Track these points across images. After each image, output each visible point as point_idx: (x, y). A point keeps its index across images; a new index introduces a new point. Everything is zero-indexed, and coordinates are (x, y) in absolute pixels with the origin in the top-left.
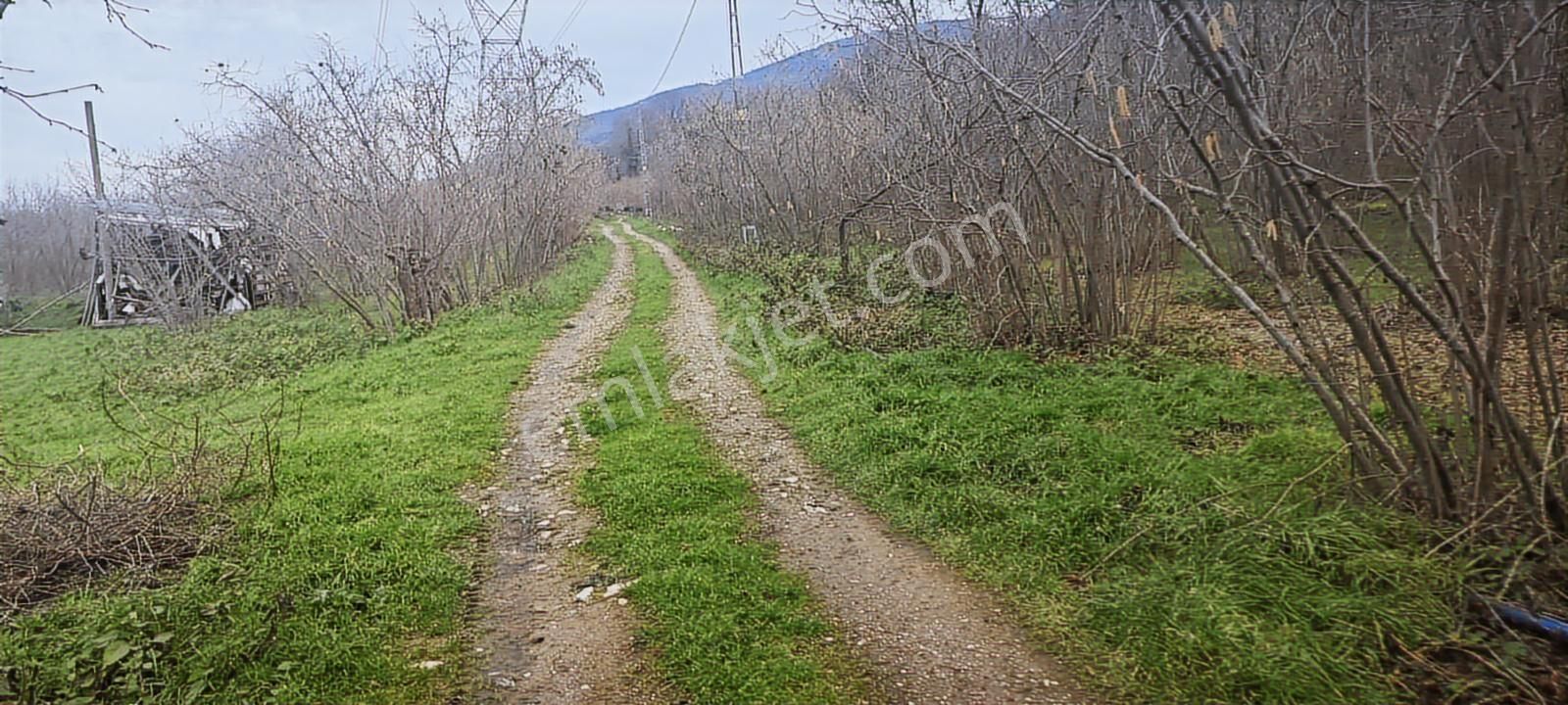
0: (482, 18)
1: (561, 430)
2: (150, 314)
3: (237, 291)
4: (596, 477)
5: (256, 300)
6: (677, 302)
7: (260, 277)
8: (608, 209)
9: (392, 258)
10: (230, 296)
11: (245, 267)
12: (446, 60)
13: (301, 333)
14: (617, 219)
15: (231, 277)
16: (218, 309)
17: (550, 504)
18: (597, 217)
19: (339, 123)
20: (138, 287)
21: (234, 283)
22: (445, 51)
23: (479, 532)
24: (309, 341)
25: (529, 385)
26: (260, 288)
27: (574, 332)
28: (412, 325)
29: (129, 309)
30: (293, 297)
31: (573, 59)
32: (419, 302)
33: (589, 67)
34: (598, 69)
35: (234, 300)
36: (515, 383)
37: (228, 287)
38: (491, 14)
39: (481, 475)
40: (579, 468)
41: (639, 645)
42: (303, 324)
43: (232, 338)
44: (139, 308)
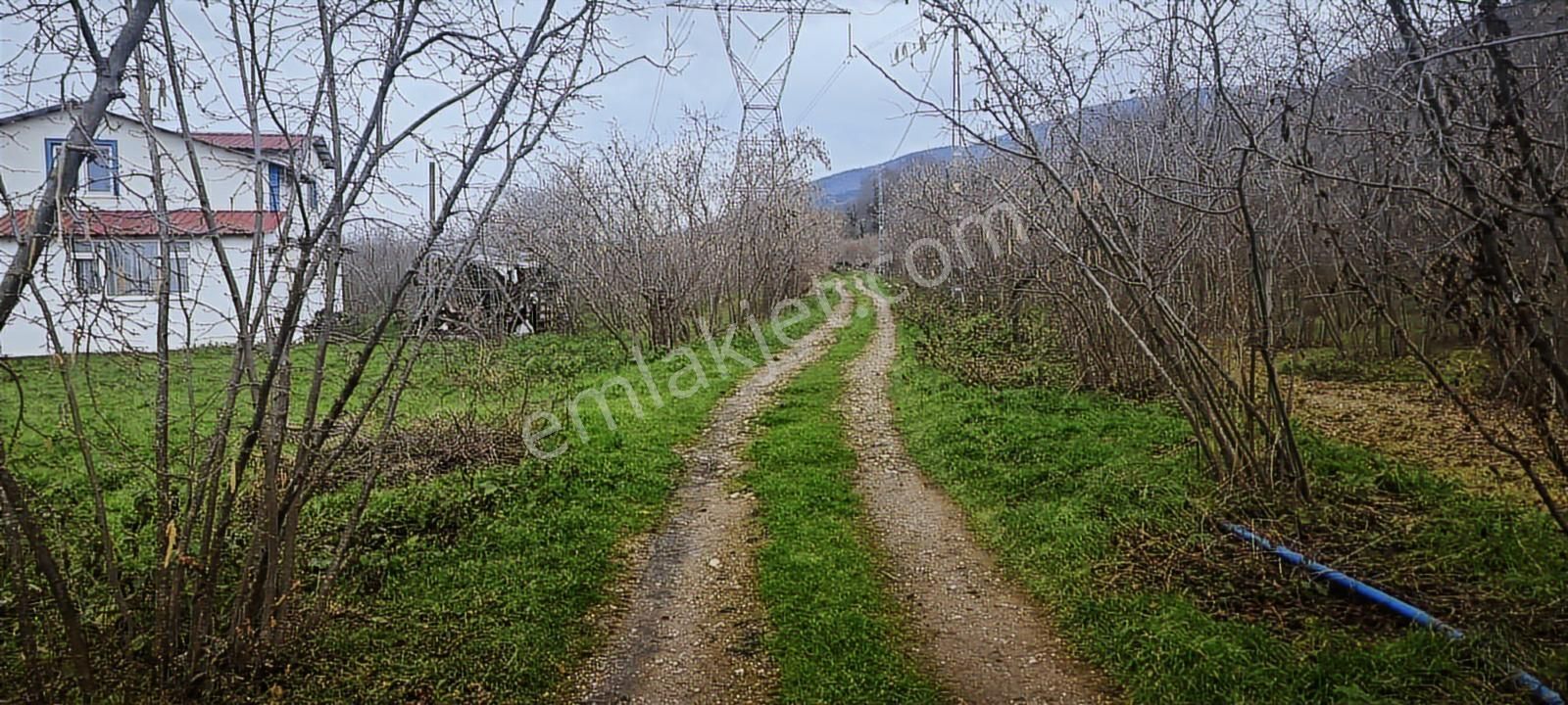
0: (746, 85)
1: (746, 422)
2: (460, 333)
3: (525, 318)
4: (759, 446)
5: (539, 327)
6: (868, 347)
7: (543, 308)
8: (847, 264)
9: (646, 297)
10: (519, 322)
11: (532, 299)
12: (703, 142)
13: (574, 353)
14: (852, 274)
15: (522, 306)
16: (509, 331)
17: (727, 458)
18: (834, 270)
19: (618, 190)
20: (452, 311)
21: (523, 312)
22: (703, 135)
23: (682, 467)
24: (579, 359)
25: (733, 395)
26: (542, 316)
27: (778, 363)
28: (656, 349)
29: (445, 327)
30: (567, 326)
31: (807, 139)
32: (663, 332)
33: (821, 147)
34: (828, 148)
35: (523, 325)
36: (723, 393)
37: (519, 315)
38: (754, 82)
39: (687, 441)
40: (750, 442)
41: (755, 514)
42: (575, 347)
43: (522, 353)
44: (452, 327)
